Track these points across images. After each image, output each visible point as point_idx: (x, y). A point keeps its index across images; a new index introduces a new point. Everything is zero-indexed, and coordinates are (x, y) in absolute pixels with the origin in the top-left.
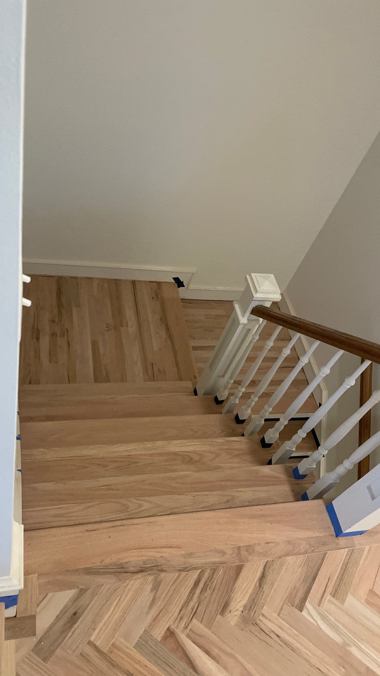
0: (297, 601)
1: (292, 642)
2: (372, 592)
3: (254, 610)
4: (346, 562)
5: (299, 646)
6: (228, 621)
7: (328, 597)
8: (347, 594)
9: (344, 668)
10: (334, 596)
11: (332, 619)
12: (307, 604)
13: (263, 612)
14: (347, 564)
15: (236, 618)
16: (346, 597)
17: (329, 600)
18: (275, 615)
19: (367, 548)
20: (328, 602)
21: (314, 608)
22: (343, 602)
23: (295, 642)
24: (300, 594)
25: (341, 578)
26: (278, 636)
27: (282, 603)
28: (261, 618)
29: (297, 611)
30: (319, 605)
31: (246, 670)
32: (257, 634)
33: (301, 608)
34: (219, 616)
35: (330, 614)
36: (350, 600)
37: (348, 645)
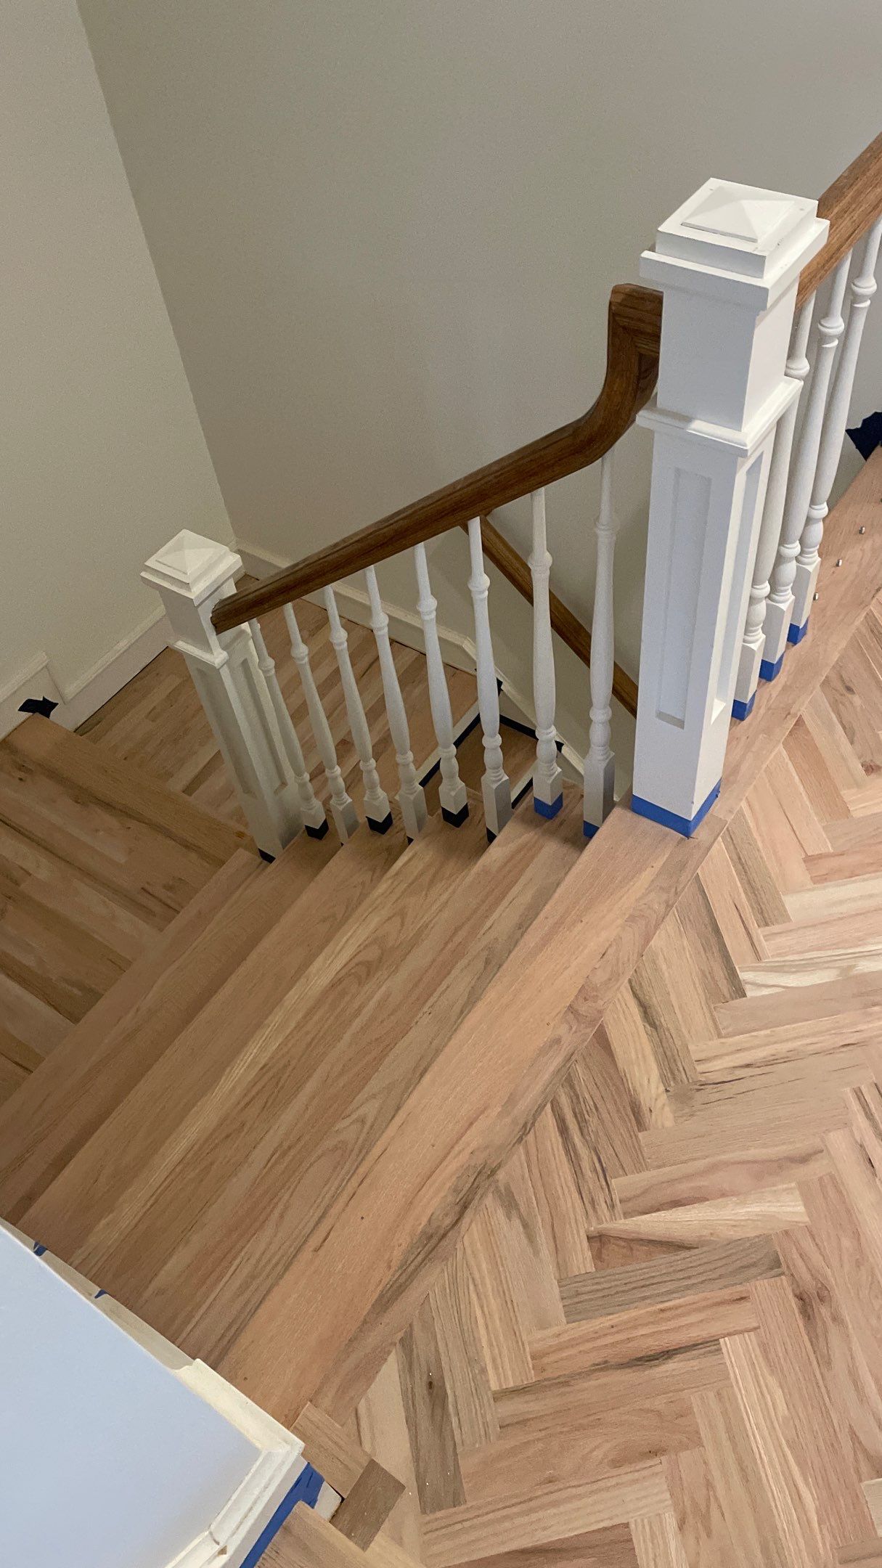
0: (724, 987)
1: (773, 1052)
2: (809, 860)
3: (681, 1069)
4: (735, 857)
5: (790, 1045)
6: (660, 1127)
7: (759, 933)
8: (781, 901)
9: (874, 1005)
10: (767, 925)
11: (796, 957)
12: (743, 976)
13: (694, 1057)
14: (740, 858)
15: (667, 1109)
16: (783, 906)
17: (764, 936)
18: (717, 1042)
19: (743, 804)
20: (766, 941)
21: (754, 969)
22: (784, 917)
23: (778, 1046)
24: (720, 974)
25: (752, 889)
26: (748, 1066)
27: (708, 1015)
28: (700, 1068)
29: (738, 1002)
30: (759, 959)
31: (755, 1162)
32: (717, 1096)
33: (739, 990)
34: (640, 1135)
35: (786, 954)
36: (792, 903)
37: (850, 968)
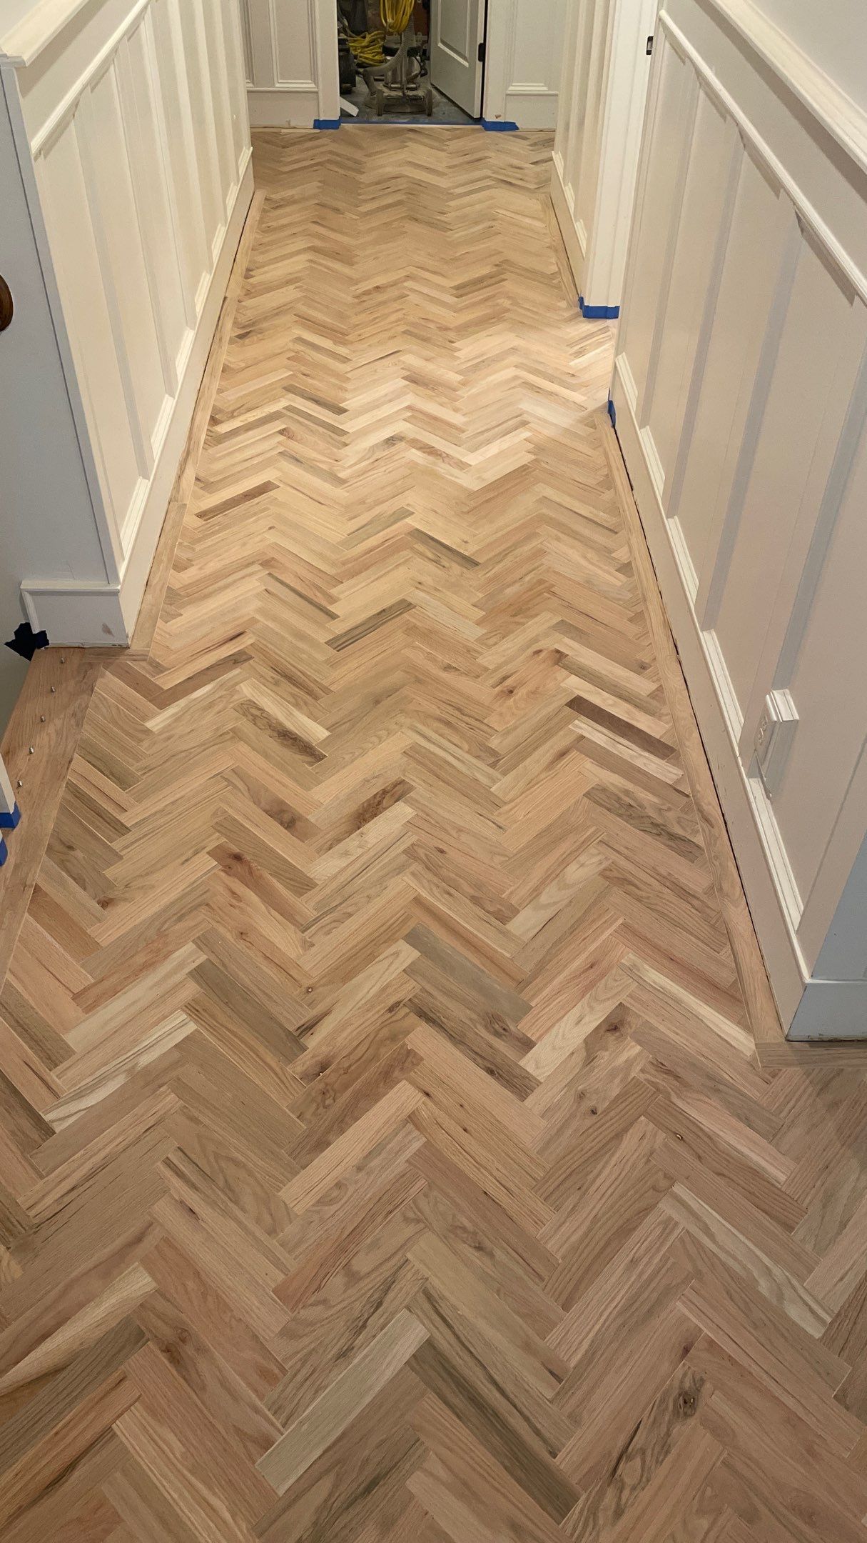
0: (34, 1135)
1: (91, 1166)
2: (76, 997)
3: (16, 1223)
4: (13, 1023)
5: (102, 1154)
6: (10, 1280)
7: (52, 1076)
8: (63, 1041)
9: (160, 1087)
10: (56, 1066)
11: (87, 1080)
12: (47, 1118)
13: (24, 1207)
14: (18, 1022)
15: (13, 1263)
16: (66, 1044)
17: (57, 1076)
18: (41, 1183)
19: (8, 976)
20: (60, 1078)
21: (58, 1107)
22: (69, 1052)
23: (93, 1160)
24: (26, 1124)
25: (35, 1042)
26: (73, 1189)
27: (26, 1165)
28: (32, 1213)
29: (50, 1141)
30: (57, 1096)
31: (101, 1263)
32: (54, 1228)
33: (47, 1131)
35: (80, 1081)
36: (72, 1038)
37: (133, 1067)
